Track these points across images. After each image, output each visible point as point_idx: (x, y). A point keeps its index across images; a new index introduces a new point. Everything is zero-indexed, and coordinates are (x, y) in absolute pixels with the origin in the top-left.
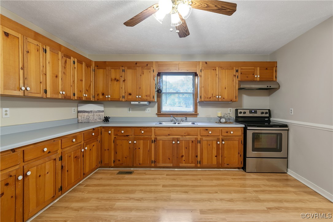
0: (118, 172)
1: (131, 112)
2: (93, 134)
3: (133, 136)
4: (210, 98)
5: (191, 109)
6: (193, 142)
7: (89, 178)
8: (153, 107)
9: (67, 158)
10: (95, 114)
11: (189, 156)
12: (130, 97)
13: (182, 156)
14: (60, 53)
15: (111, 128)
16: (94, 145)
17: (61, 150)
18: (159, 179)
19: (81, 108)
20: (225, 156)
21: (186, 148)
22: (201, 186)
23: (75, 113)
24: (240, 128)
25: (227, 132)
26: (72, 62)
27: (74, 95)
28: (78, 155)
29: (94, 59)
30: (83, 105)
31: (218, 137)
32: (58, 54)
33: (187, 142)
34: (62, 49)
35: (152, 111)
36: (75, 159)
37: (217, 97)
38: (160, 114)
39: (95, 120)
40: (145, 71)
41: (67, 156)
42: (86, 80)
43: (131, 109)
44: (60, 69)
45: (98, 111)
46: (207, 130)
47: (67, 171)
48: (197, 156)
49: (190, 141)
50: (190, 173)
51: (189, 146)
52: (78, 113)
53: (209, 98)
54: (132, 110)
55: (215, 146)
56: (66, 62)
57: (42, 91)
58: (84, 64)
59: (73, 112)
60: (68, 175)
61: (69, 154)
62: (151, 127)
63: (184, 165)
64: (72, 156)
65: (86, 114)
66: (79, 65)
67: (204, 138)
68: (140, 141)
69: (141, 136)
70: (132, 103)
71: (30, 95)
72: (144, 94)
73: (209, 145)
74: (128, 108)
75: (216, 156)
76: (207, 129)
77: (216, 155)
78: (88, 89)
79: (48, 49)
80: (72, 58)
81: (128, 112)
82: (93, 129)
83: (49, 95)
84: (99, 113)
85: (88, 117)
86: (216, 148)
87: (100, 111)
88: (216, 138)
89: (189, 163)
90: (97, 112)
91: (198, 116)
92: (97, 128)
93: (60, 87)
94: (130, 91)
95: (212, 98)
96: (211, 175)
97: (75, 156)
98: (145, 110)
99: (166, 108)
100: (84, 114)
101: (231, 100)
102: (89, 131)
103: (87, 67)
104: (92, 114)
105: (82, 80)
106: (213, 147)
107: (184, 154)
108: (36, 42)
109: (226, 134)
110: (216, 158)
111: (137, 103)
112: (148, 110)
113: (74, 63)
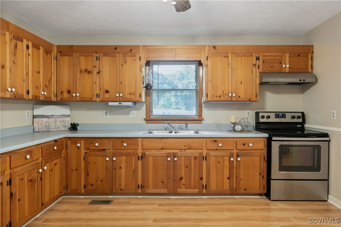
0: (90, 201)
1: (108, 116)
2: (55, 148)
3: (112, 151)
4: (220, 97)
5: (193, 112)
6: (196, 158)
7: (49, 210)
8: (140, 109)
9: (18, 182)
10: (58, 119)
11: (190, 178)
12: (107, 95)
13: (181, 179)
14: (7, 34)
15: (80, 139)
16: (56, 164)
17: (10, 170)
18: (149, 210)
20: (242, 177)
21: (187, 167)
22: (207, 220)
23: (29, 118)
24: (262, 139)
25: (244, 145)
26: (25, 47)
27: (28, 92)
28: (34, 178)
29: (56, 42)
30: (40, 107)
31: (232, 151)
32: (5, 35)
33: (188, 158)
34: (11, 29)
35: (138, 115)
36: (30, 183)
37: (230, 95)
38: (149, 119)
39: (58, 128)
40: (128, 59)
41: (18, 178)
42: (44, 72)
43: (108, 113)
44: (8, 57)
45: (62, 115)
46: (216, 141)
47: (19, 200)
48: (202, 179)
49: (192, 157)
50: (193, 202)
51: (190, 165)
52: (33, 118)
53: (218, 96)
54: (110, 114)
55: (227, 163)
56: (16, 46)
58: (42, 49)
59: (27, 117)
60: (20, 205)
61: (21, 177)
62: (137, 138)
63: (183, 190)
64: (26, 179)
65: (45, 120)
66: (36, 50)
67: (212, 153)
68: (121, 157)
69: (122, 151)
70: (110, 104)
72: (127, 91)
73: (219, 162)
74: (105, 111)
75: (229, 178)
76: (215, 139)
77: (228, 176)
78: (47, 84)
80: (25, 41)
81: (105, 116)
82: (56, 141)
84: (63, 119)
85: (48, 124)
86: (228, 167)
87: (64, 115)
88: (228, 153)
89: (191, 188)
90: (60, 116)
91: (203, 122)
92: (61, 140)
93: (8, 82)
94: (107, 88)
95: (222, 96)
96: (222, 204)
97: (30, 179)
98: (128, 114)
99: (157, 111)
100: (41, 119)
101: (250, 100)
102: (49, 143)
103: (47, 53)
104: (54, 119)
105: (39, 72)
106: (224, 165)
107: (183, 175)
109: (242, 147)
110: (228, 180)
111: (117, 104)
112: (132, 114)
113: (28, 47)
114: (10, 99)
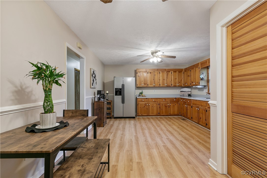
0: (183, 118)
2: (175, 100)
8: (206, 89)
10: (187, 93)
11: (203, 119)
16: (176, 105)
17: (159, 102)
19: (182, 90)
21: (202, 113)
29: (183, 68)
32: (164, 72)
34: (166, 70)
35: (206, 92)
36: (165, 106)
39: (187, 95)
40: (197, 69)
42: (178, 78)
44: (165, 77)
48: (206, 120)
49: (203, 110)
56: (168, 74)
57: (159, 85)
58: (177, 72)
59: (178, 92)
60: (162, 110)
61: (162, 104)
63: (201, 123)
66: (175, 73)
70: (193, 87)
71: (155, 86)
74: (198, 90)
78: (180, 82)
79: (161, 72)
80: (171, 72)
82: (176, 98)
83: (161, 86)
85: (184, 94)
87: (189, 91)
89: (203, 123)
90: (187, 92)
92: (178, 98)
93: (165, 83)
94: (192, 81)
98: (203, 91)
100: (182, 92)
102: (173, 98)
103: (180, 72)
105: (176, 79)
107: (201, 117)
108: (157, 72)
113: (172, 73)
114: (166, 87)
